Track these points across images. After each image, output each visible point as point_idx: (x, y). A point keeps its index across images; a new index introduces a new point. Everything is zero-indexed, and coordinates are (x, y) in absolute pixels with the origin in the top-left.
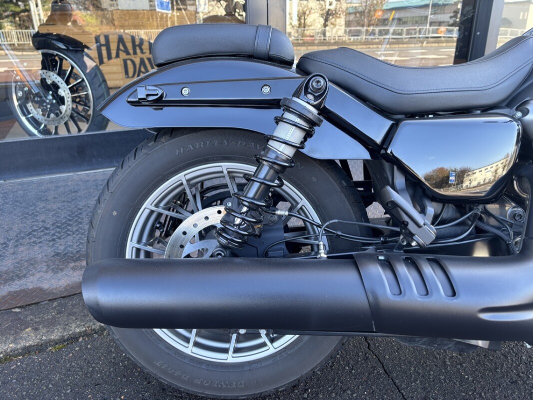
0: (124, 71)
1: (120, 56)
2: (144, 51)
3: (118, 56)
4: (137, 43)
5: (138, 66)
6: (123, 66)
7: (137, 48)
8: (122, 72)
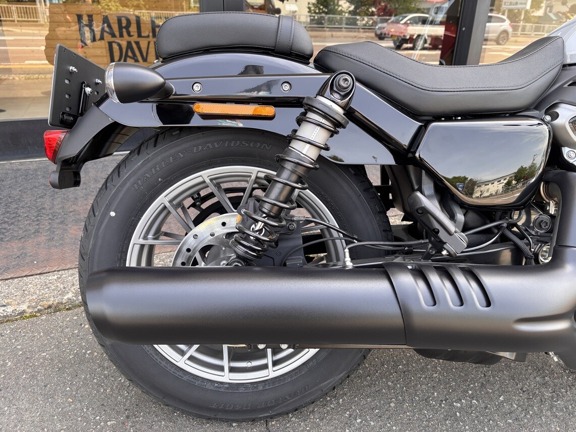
0: (108, 54)
1: (105, 38)
2: (132, 34)
3: (102, 38)
4: (124, 25)
5: (124, 50)
6: (108, 49)
7: (124, 30)
8: (106, 56)
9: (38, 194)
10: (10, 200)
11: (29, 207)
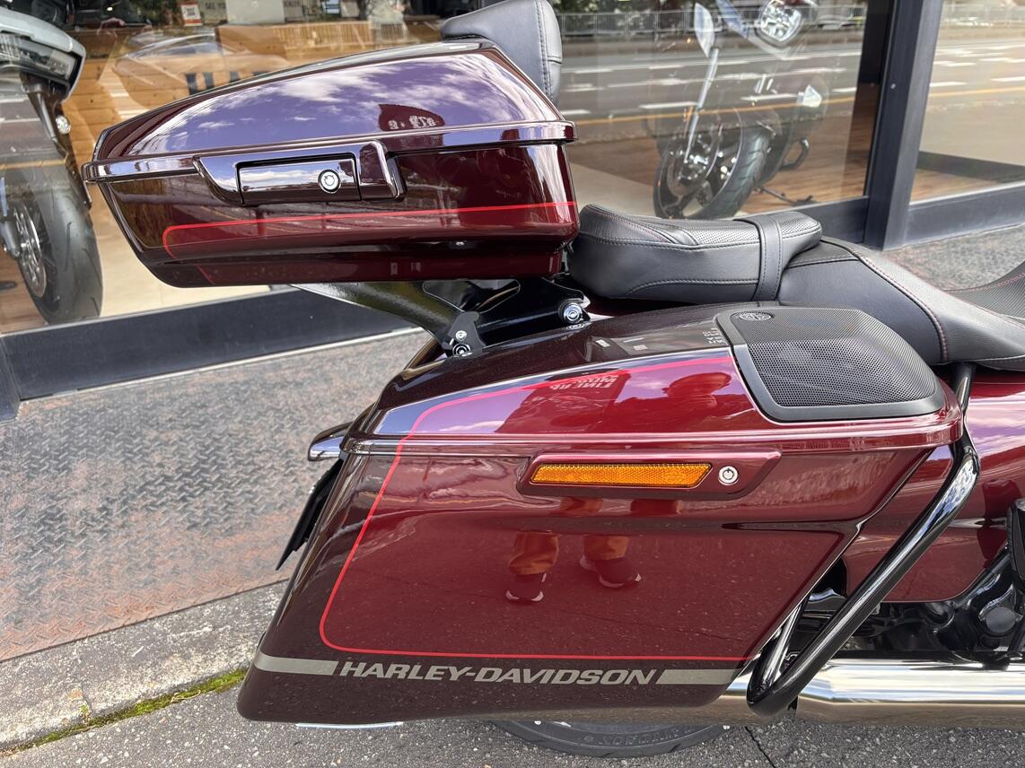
9: (271, 427)
10: (233, 441)
11: (267, 451)
